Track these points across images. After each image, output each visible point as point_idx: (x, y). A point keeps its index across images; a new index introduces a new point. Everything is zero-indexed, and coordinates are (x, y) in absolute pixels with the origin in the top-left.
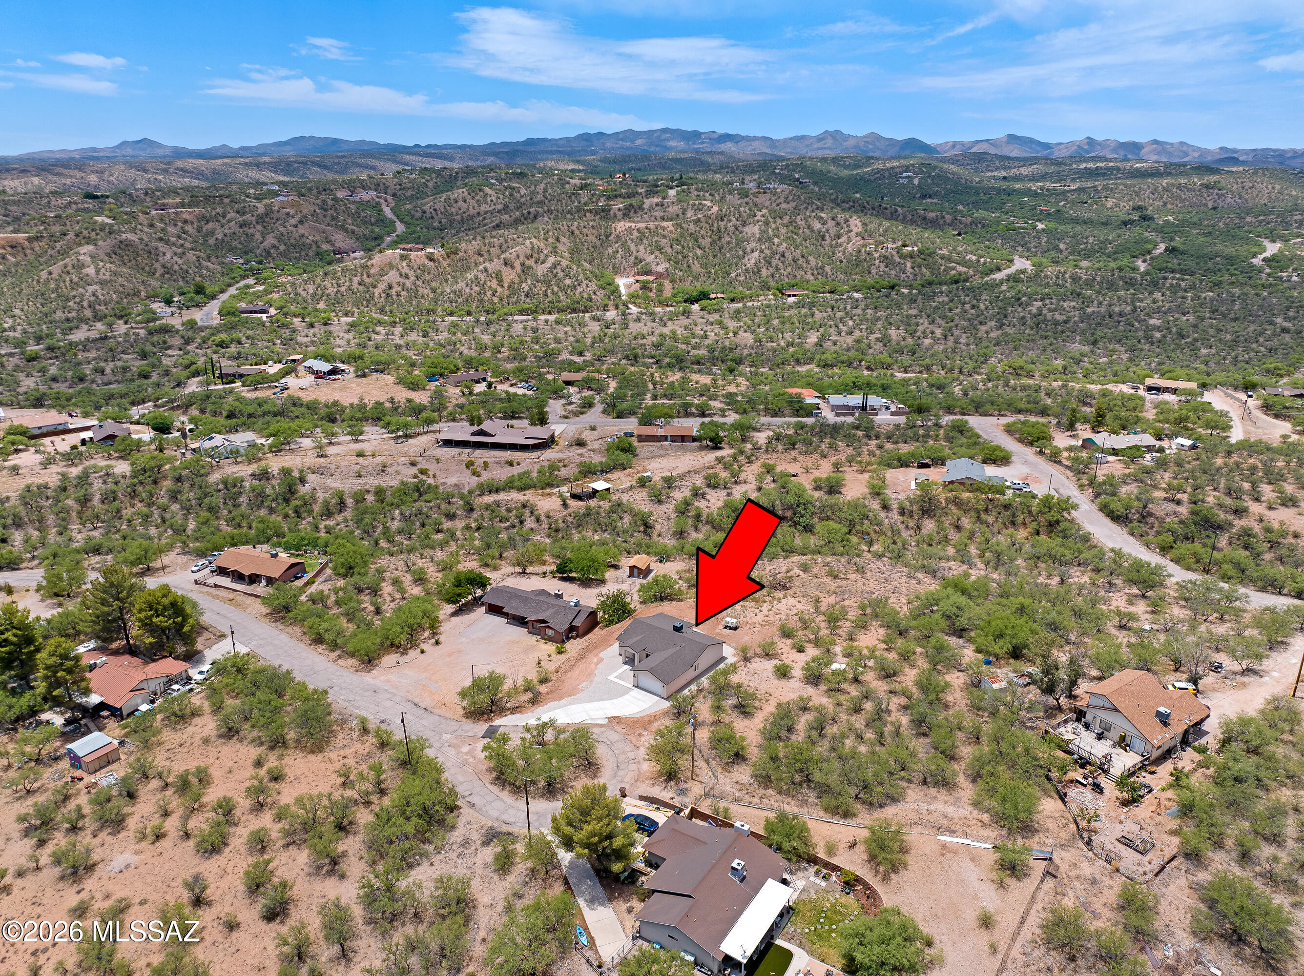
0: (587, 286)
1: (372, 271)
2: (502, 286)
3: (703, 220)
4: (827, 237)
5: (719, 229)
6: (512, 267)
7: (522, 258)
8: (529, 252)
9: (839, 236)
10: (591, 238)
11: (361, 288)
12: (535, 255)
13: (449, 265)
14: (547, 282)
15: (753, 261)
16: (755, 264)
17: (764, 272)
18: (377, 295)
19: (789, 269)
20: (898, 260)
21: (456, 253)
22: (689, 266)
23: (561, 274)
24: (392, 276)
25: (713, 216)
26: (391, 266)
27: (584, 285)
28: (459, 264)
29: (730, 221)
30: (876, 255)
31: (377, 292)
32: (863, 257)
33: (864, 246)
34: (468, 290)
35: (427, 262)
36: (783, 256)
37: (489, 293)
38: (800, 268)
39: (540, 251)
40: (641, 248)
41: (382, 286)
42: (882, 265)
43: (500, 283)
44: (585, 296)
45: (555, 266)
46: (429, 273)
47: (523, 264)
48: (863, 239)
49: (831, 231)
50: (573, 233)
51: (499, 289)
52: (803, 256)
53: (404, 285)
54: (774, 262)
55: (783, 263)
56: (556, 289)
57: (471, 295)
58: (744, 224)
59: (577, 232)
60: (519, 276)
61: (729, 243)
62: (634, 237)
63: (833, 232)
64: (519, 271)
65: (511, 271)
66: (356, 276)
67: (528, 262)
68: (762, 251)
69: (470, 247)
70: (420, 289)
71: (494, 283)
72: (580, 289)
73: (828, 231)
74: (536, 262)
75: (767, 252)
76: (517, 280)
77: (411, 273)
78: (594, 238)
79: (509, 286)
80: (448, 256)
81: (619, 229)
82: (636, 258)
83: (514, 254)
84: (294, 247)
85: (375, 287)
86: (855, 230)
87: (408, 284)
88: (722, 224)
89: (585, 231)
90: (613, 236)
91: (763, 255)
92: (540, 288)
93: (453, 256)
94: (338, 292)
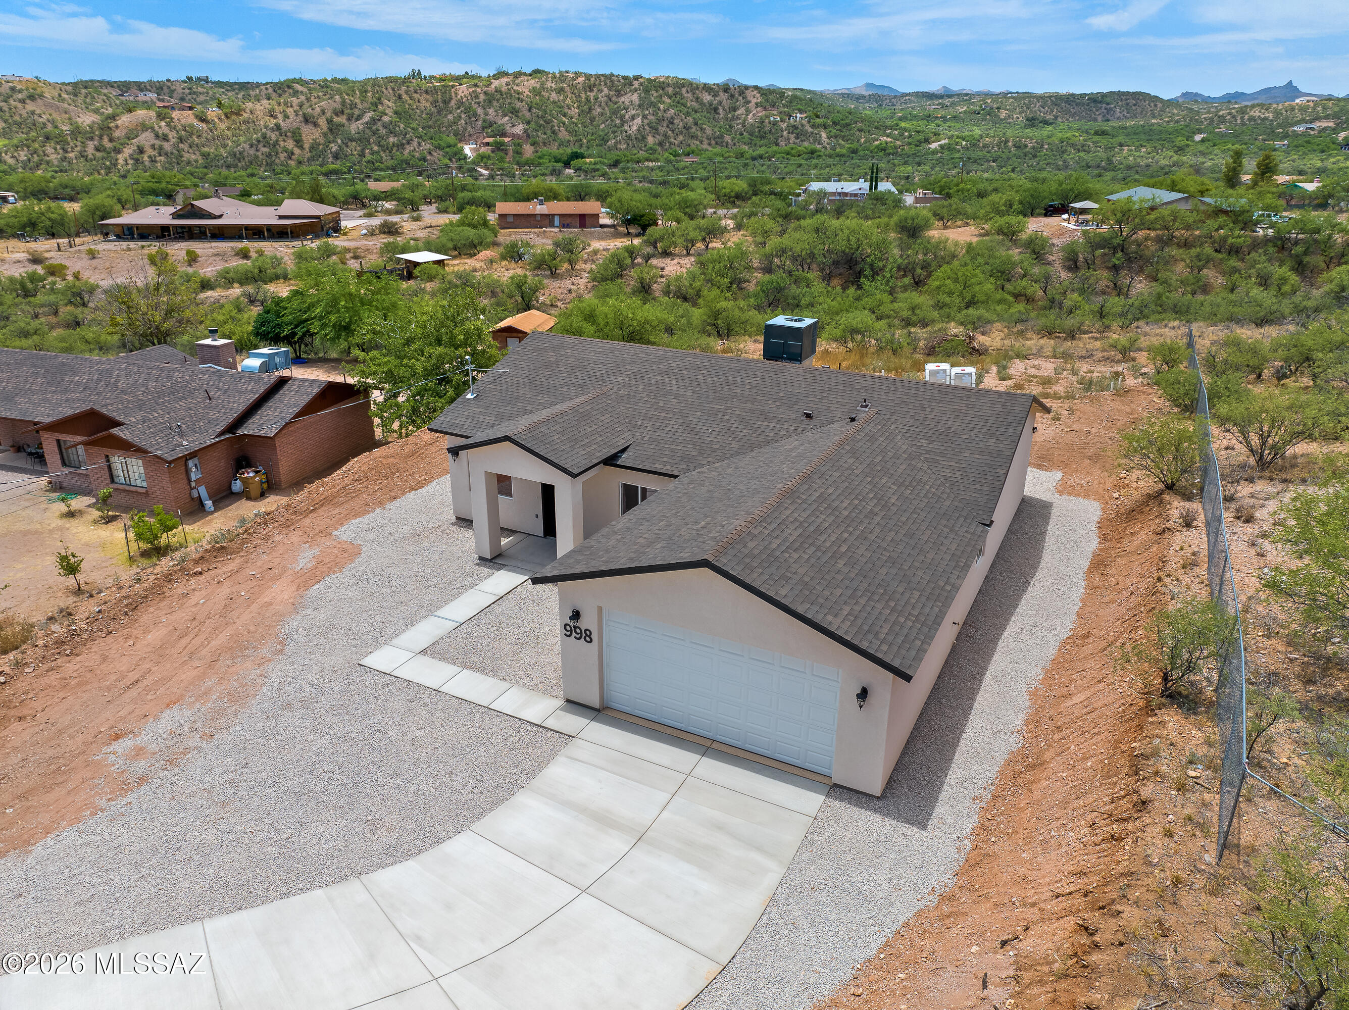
0: (419, 144)
1: (117, 134)
2: (301, 147)
3: (568, 89)
4: (721, 110)
5: (588, 100)
6: (316, 125)
7: (328, 115)
8: (338, 107)
9: (734, 109)
10: (424, 104)
11: (99, 154)
12: (347, 111)
13: (228, 129)
14: (362, 140)
15: (635, 128)
16: (638, 130)
17: (650, 140)
18: (121, 161)
19: (681, 138)
20: (810, 130)
21: (238, 114)
22: (554, 132)
23: (383, 131)
24: (146, 139)
25: (580, 86)
26: (144, 127)
27: (415, 143)
28: (244, 127)
29: (600, 91)
30: (784, 126)
31: (121, 158)
32: (767, 129)
33: (767, 117)
34: (252, 152)
35: (196, 122)
36: (672, 123)
37: (283, 156)
38: (693, 137)
39: (353, 106)
40: (491, 111)
41: (128, 151)
42: (792, 137)
43: (299, 143)
44: (417, 155)
45: (374, 121)
46: (199, 136)
47: (329, 121)
48: (765, 109)
49: (724, 103)
50: (400, 97)
51: (297, 151)
52: (696, 124)
53: (161, 148)
54: (662, 130)
55: (673, 131)
56: (376, 148)
57: (257, 157)
58: (619, 94)
59: (405, 97)
60: (325, 135)
61: (602, 114)
62: (481, 100)
63: (727, 104)
64: (325, 129)
65: (314, 130)
66: (92, 139)
67: (337, 119)
68: (644, 117)
69: (258, 107)
70: (186, 155)
71: (290, 144)
72: (409, 148)
73: (720, 103)
74: (349, 119)
75: (651, 117)
76: (321, 140)
77: (172, 135)
78: (428, 105)
79: (312, 148)
80: (227, 117)
81: (460, 94)
82: (484, 121)
83: (318, 110)
84: (19, 125)
85: (119, 151)
86: (754, 101)
87: (167, 146)
88: (591, 95)
89: (416, 96)
90: (453, 103)
91: (646, 121)
92: (354, 149)
93: (234, 117)
94: (64, 159)
